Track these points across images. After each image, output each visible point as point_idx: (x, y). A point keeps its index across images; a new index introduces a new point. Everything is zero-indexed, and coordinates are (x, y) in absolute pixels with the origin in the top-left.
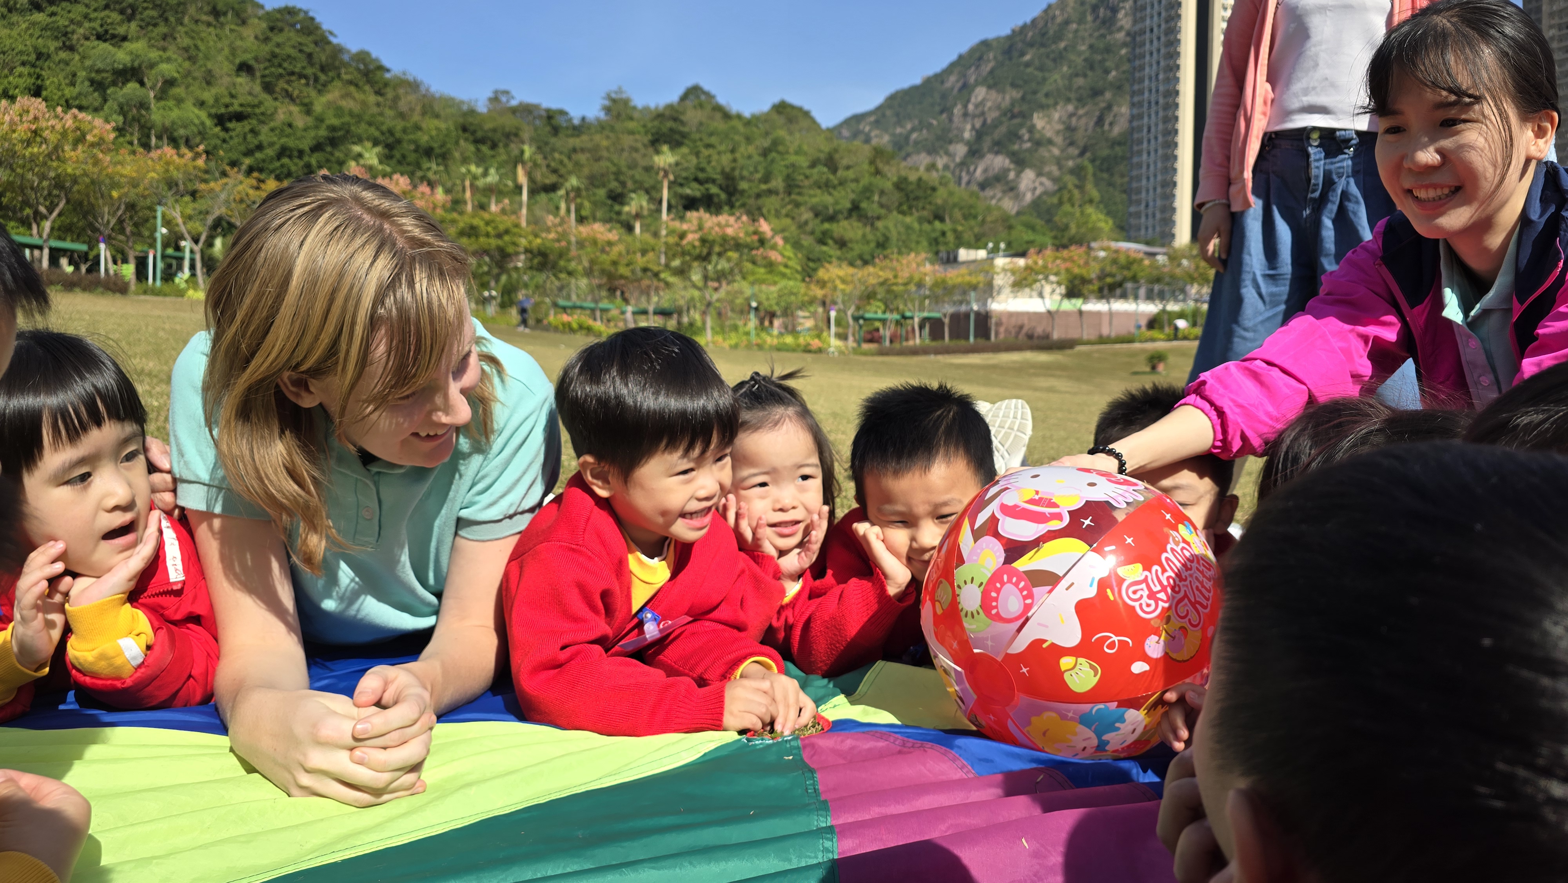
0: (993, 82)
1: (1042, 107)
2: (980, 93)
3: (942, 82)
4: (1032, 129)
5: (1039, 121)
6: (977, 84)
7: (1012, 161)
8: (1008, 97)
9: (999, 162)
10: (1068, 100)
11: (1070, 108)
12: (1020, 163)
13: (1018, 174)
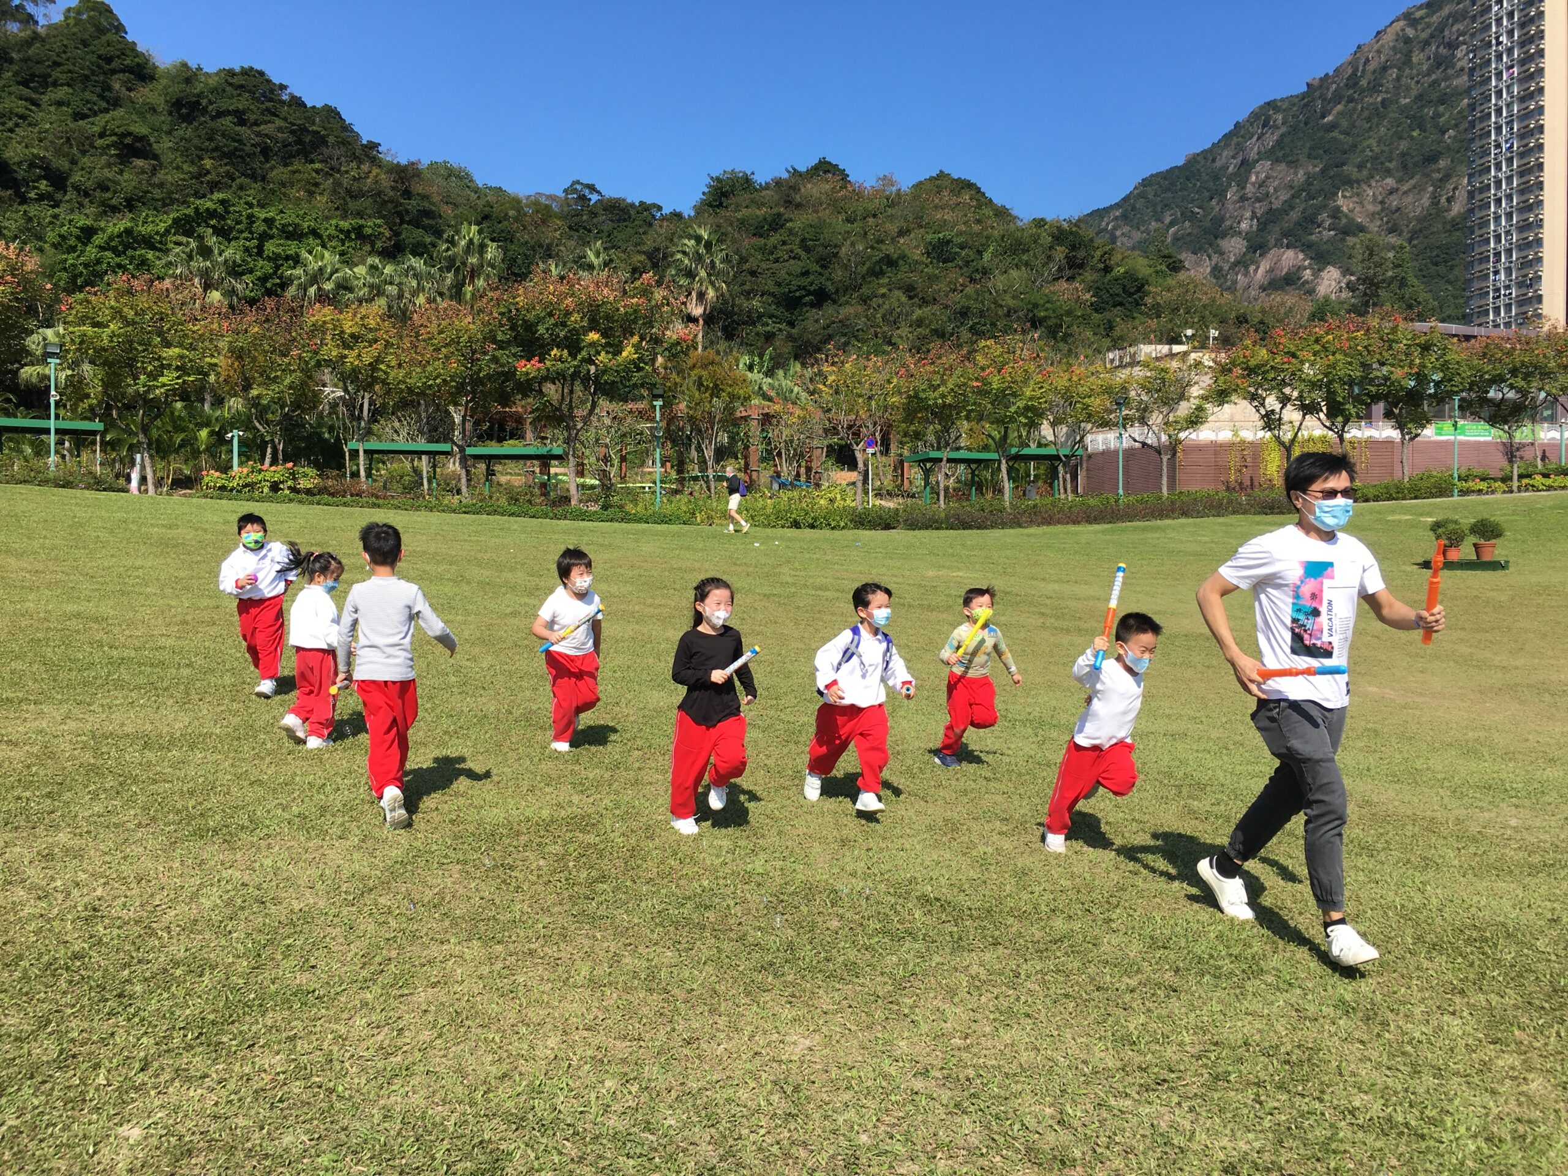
0: (1280, 154)
1: (1349, 182)
2: (1262, 169)
3: (1214, 161)
4: (1336, 213)
5: (1344, 202)
6: (1261, 156)
7: (1307, 257)
8: (1301, 172)
9: (1290, 258)
10: (1388, 172)
11: (1390, 182)
12: (1321, 258)
13: (1316, 273)
